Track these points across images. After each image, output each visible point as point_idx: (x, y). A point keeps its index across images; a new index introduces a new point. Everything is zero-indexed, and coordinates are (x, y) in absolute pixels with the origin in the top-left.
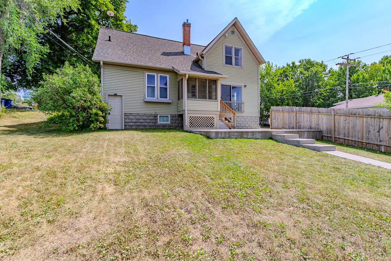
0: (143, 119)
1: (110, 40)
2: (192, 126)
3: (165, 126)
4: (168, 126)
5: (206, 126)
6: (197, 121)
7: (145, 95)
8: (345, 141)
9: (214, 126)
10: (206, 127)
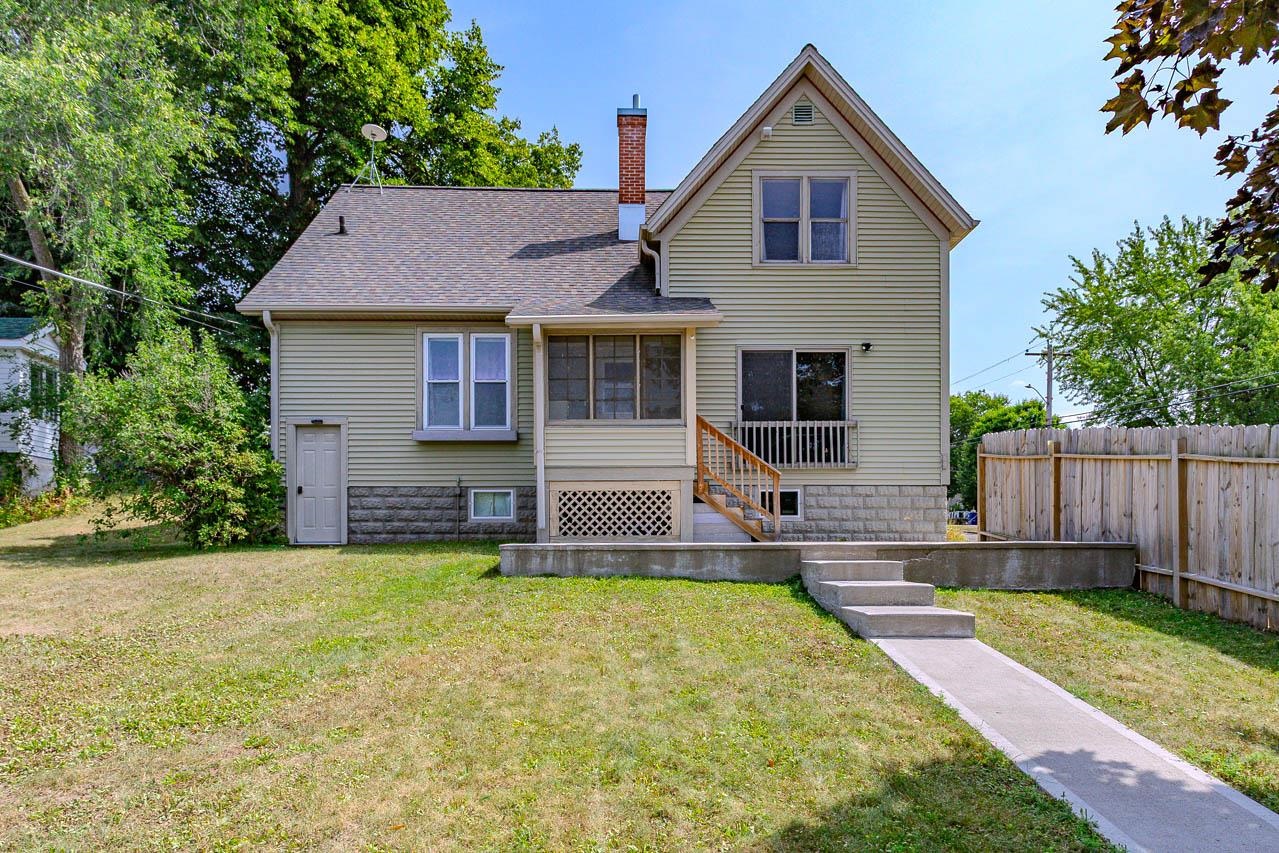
0: (413, 508)
1: (342, 231)
2: (570, 529)
3: (495, 533)
4: (509, 533)
5: (634, 528)
6: (595, 509)
7: (419, 417)
8: (1224, 600)
9: (669, 528)
10: (634, 533)
